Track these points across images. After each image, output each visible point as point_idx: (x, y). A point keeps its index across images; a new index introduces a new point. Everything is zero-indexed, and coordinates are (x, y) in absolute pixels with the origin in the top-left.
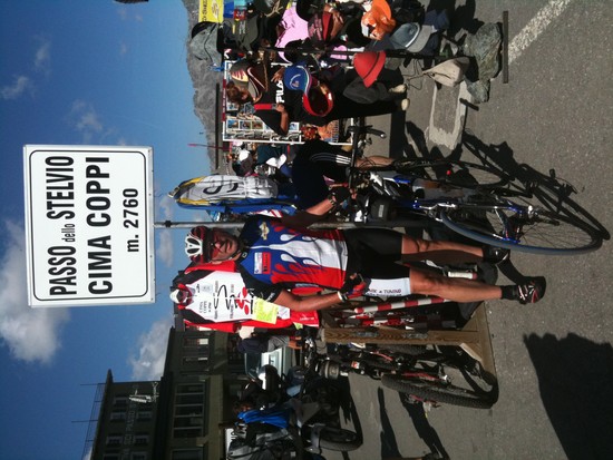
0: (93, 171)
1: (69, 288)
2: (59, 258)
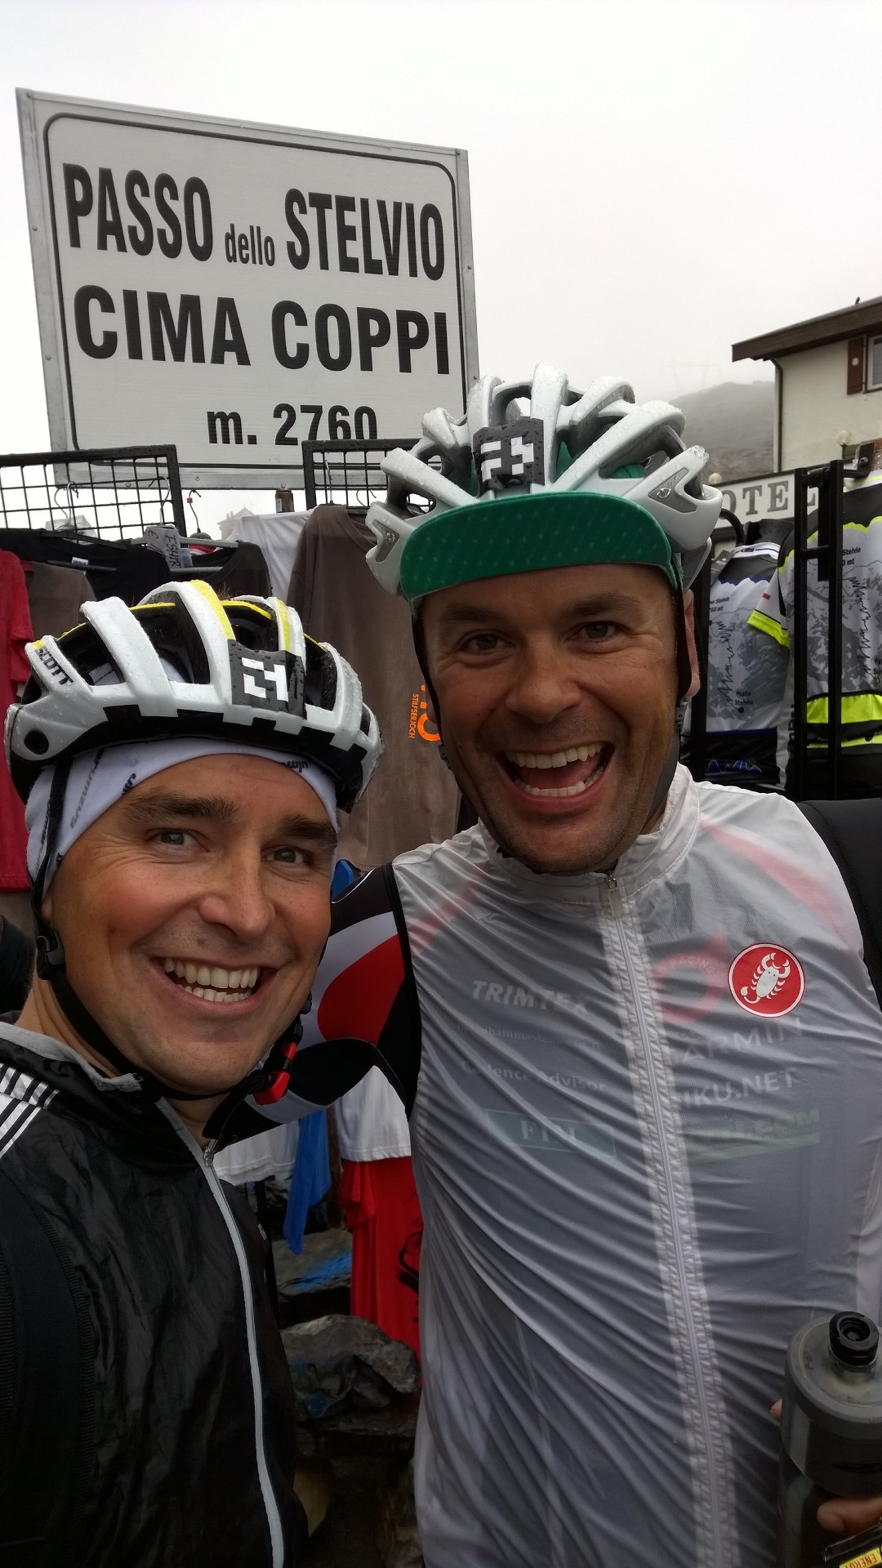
0: (413, 330)
2: (178, 207)
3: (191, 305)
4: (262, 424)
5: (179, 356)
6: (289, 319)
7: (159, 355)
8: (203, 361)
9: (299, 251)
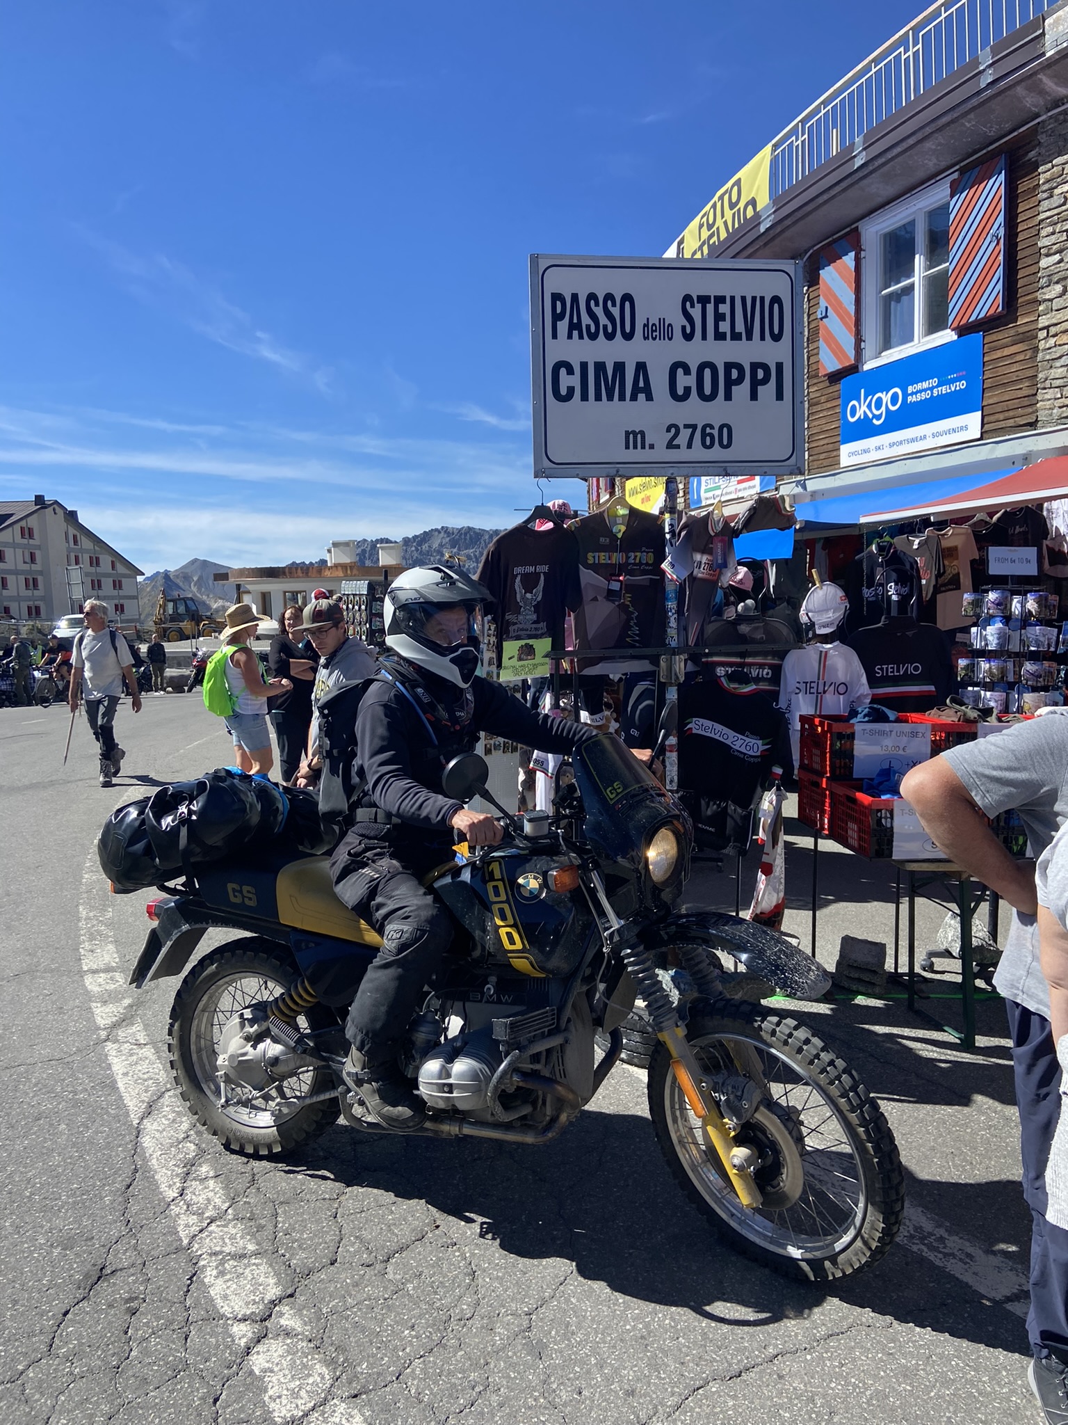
0: (760, 374)
1: (563, 326)
2: (616, 311)
3: (620, 367)
4: (658, 437)
5: (610, 398)
6: (680, 371)
7: (598, 398)
8: (624, 400)
9: (688, 330)
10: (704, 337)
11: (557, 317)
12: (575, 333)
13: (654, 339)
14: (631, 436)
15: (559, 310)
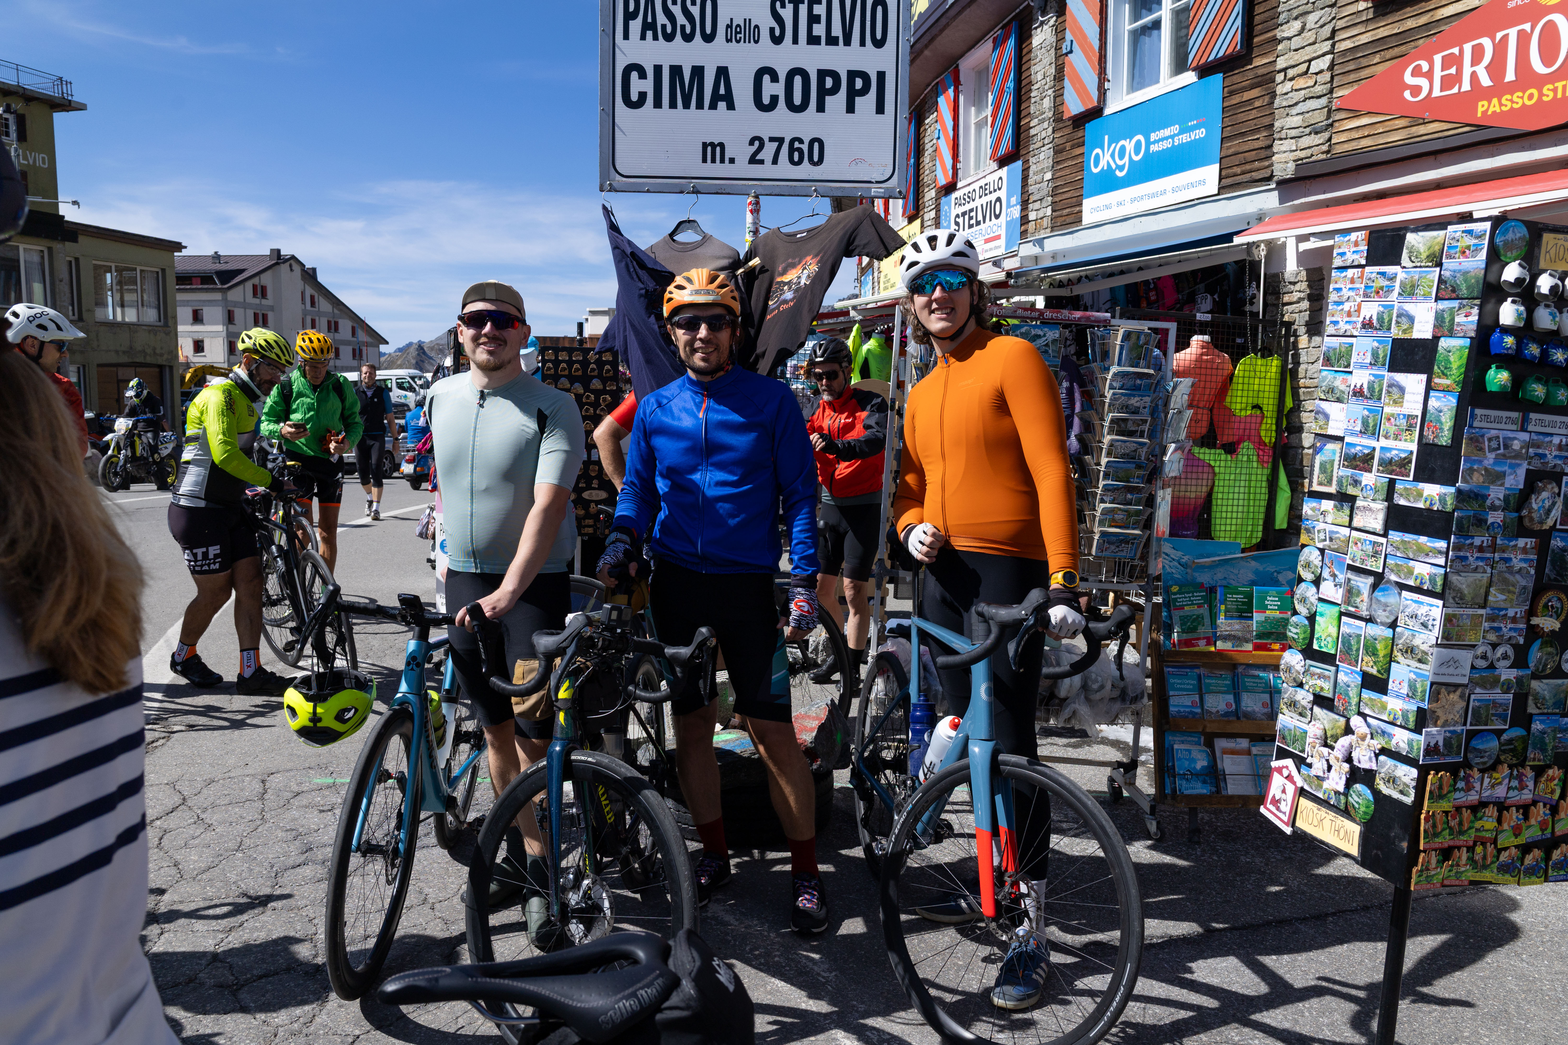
0: (859, 83)
1: (636, 26)
2: (695, 11)
3: (698, 72)
4: (740, 150)
5: (687, 106)
6: (766, 78)
7: (673, 105)
8: (702, 108)
9: (777, 33)
10: (795, 41)
11: (629, 16)
12: (649, 34)
13: (738, 41)
14: (709, 149)
15: (632, 8)
